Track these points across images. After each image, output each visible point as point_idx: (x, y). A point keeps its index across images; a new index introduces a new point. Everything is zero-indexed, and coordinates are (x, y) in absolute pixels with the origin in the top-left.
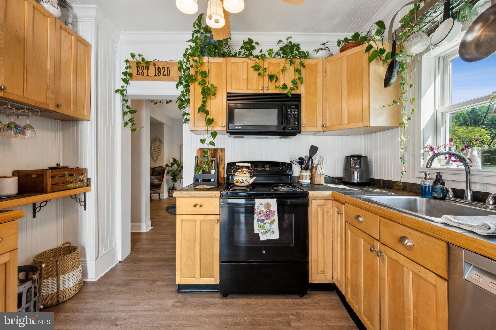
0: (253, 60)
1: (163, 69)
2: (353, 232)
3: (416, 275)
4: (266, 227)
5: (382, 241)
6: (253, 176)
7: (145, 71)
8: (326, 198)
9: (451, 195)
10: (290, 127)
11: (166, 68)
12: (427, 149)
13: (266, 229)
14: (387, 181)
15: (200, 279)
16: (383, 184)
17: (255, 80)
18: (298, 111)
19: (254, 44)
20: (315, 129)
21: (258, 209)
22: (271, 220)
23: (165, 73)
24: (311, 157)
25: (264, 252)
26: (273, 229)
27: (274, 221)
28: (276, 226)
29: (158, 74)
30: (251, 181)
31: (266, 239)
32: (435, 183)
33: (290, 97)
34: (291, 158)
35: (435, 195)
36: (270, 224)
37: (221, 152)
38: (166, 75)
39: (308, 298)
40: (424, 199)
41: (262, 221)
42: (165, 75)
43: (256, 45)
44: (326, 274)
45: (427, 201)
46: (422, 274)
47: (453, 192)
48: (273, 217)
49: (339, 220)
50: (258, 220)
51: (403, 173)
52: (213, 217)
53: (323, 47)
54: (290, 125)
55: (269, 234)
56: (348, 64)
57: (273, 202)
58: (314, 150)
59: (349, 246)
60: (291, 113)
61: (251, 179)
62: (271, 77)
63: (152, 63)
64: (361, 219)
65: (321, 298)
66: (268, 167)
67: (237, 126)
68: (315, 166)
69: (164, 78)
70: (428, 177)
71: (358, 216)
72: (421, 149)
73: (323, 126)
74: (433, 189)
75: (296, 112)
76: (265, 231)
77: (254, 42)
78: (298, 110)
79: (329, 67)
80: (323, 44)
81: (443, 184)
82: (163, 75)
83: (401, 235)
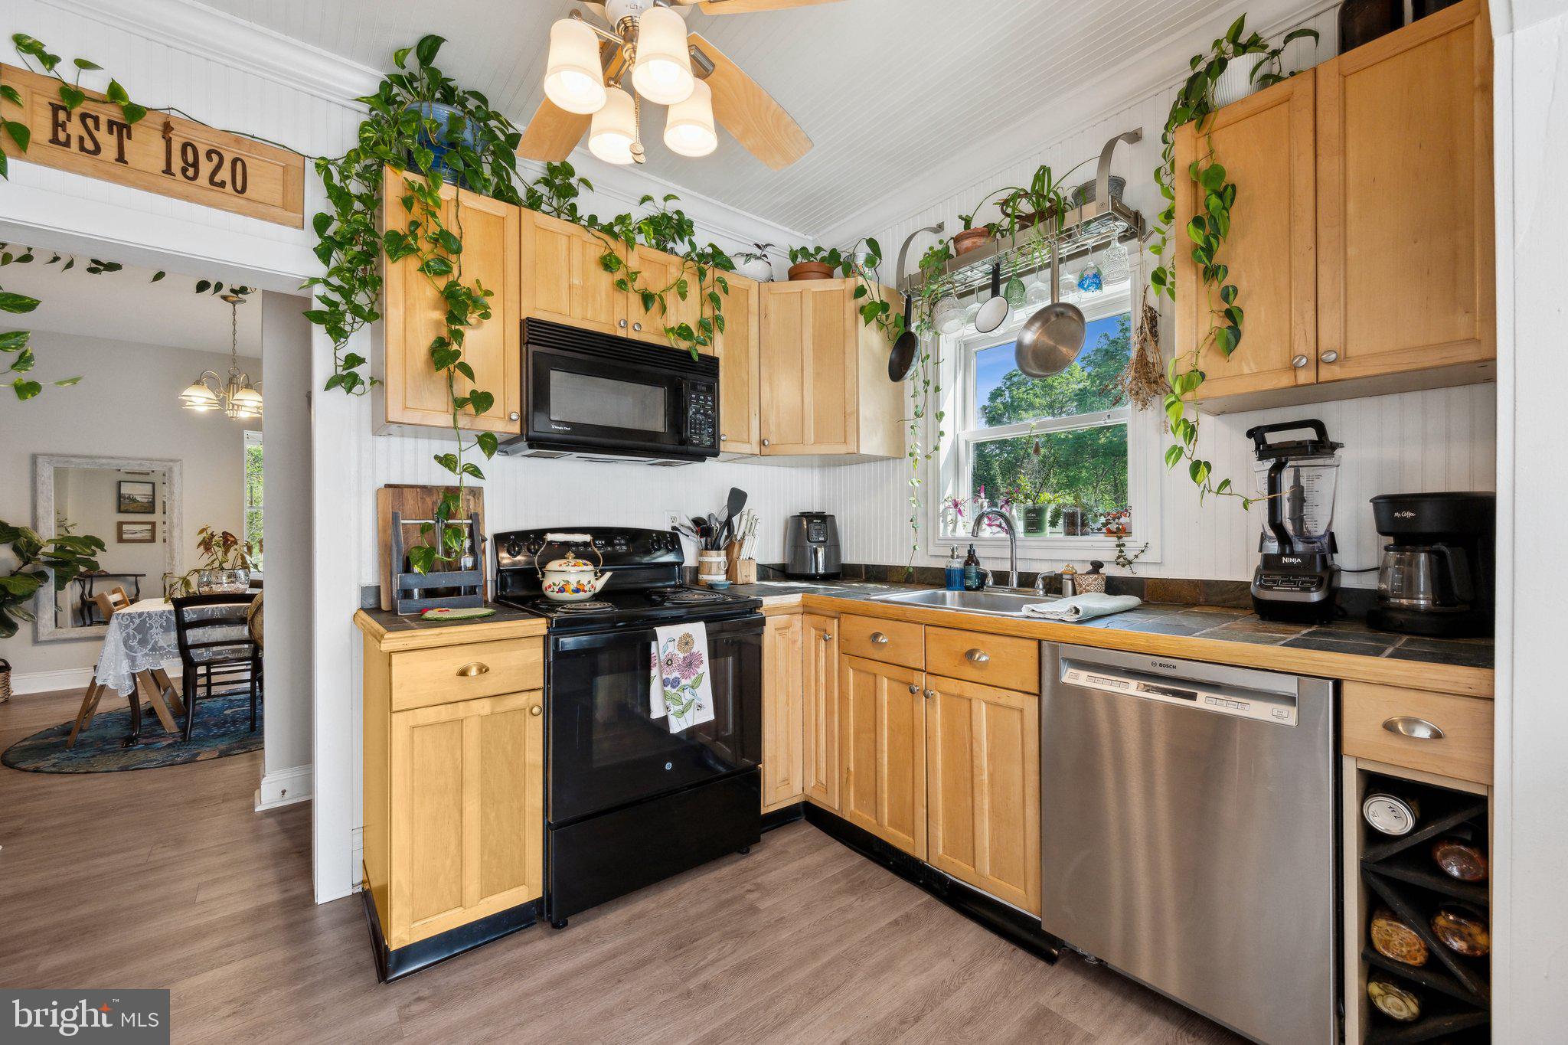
0: (599, 238)
1: (209, 158)
2: (860, 671)
3: (992, 705)
4: (683, 697)
5: (930, 669)
6: (603, 572)
7: (108, 141)
8: (789, 611)
9: (990, 581)
10: (696, 439)
11: (228, 160)
12: (947, 504)
13: (685, 702)
14: (873, 566)
15: (482, 901)
16: (866, 573)
17: (604, 296)
18: (713, 401)
19: (573, 181)
20: (746, 449)
21: (666, 654)
22: (693, 678)
23: (225, 174)
24: (730, 517)
25: (669, 766)
26: (700, 700)
27: (700, 679)
28: (705, 692)
29: (184, 171)
30: (599, 584)
31: (685, 727)
32: (967, 563)
33: (697, 362)
34: (673, 519)
35: (969, 583)
36: (692, 687)
37: (471, 498)
38: (229, 187)
39: (761, 850)
40: (956, 592)
41: (675, 683)
42: (222, 184)
43: (581, 184)
44: (791, 783)
45: (959, 595)
46: (1002, 701)
47: (993, 575)
48: (698, 670)
49: (822, 655)
50: (665, 683)
51: (915, 549)
52: (521, 700)
53: (758, 252)
54: (695, 434)
55: (688, 714)
56: (815, 310)
57: (698, 631)
58: (737, 499)
59: (851, 703)
60: (697, 403)
61: (597, 579)
62: (647, 299)
63: (158, 121)
64: (882, 640)
65: (786, 840)
66: (623, 544)
67: (558, 423)
68: (739, 538)
69: (215, 194)
70: (956, 554)
71: (876, 635)
72: (939, 504)
73: (762, 443)
74: (964, 574)
75: (709, 403)
76: (681, 707)
77: (577, 176)
78: (714, 398)
79: (773, 305)
80: (758, 246)
81: (977, 563)
82: (212, 182)
83: (969, 647)
